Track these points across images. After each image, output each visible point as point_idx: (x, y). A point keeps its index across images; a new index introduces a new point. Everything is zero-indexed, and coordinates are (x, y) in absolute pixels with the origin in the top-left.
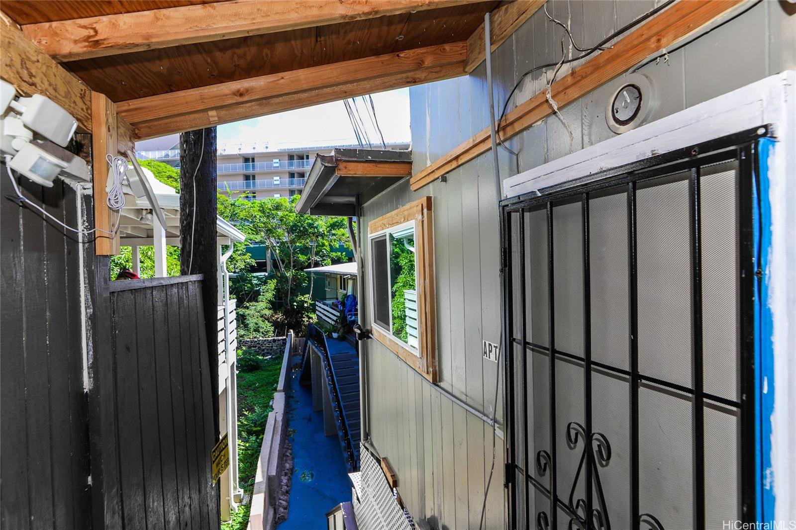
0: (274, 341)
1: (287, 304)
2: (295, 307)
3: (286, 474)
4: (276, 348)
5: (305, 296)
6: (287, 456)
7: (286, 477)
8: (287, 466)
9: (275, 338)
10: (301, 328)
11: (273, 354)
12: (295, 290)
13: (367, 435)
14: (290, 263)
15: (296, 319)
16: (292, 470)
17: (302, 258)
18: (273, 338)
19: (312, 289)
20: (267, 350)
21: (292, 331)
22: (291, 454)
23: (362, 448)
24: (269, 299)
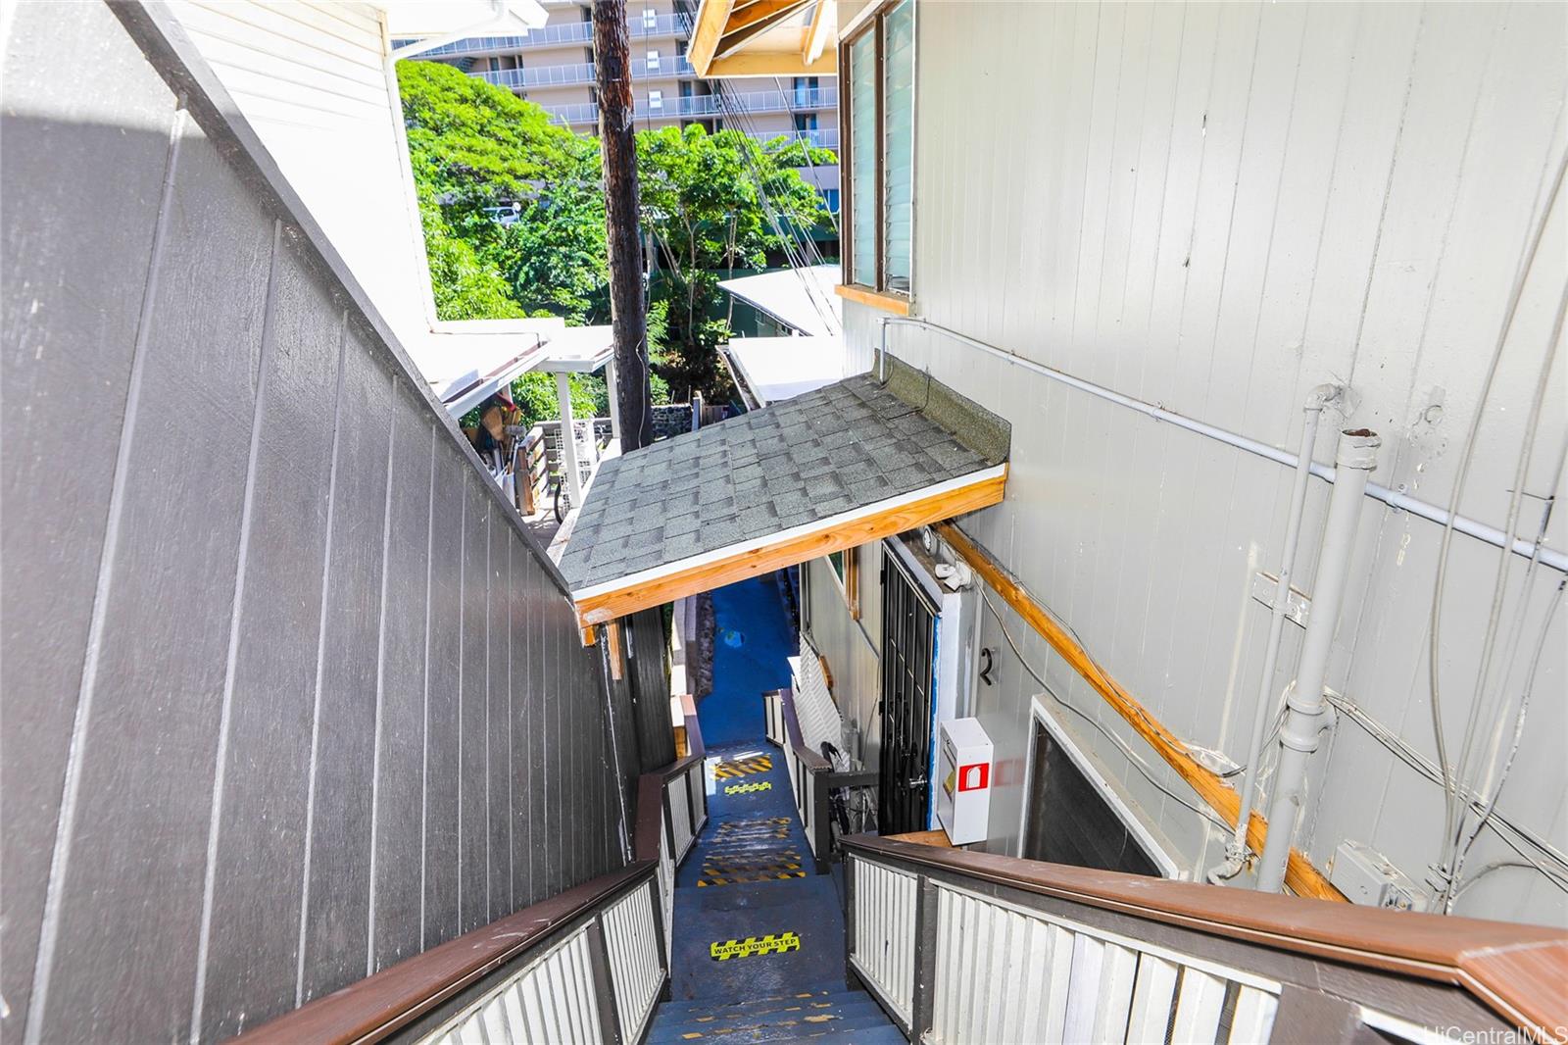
0: (671, 410)
1: (688, 338)
2: (703, 343)
3: (706, 636)
4: (674, 423)
5: (719, 322)
6: (706, 609)
7: (708, 640)
8: (708, 624)
9: (672, 406)
10: (714, 380)
11: (669, 432)
12: (700, 310)
13: (808, 626)
14: (688, 255)
15: (705, 365)
16: (714, 630)
17: (711, 246)
18: (669, 406)
19: (731, 309)
20: (660, 425)
21: (699, 393)
22: (711, 606)
23: (802, 638)
24: (658, 336)
